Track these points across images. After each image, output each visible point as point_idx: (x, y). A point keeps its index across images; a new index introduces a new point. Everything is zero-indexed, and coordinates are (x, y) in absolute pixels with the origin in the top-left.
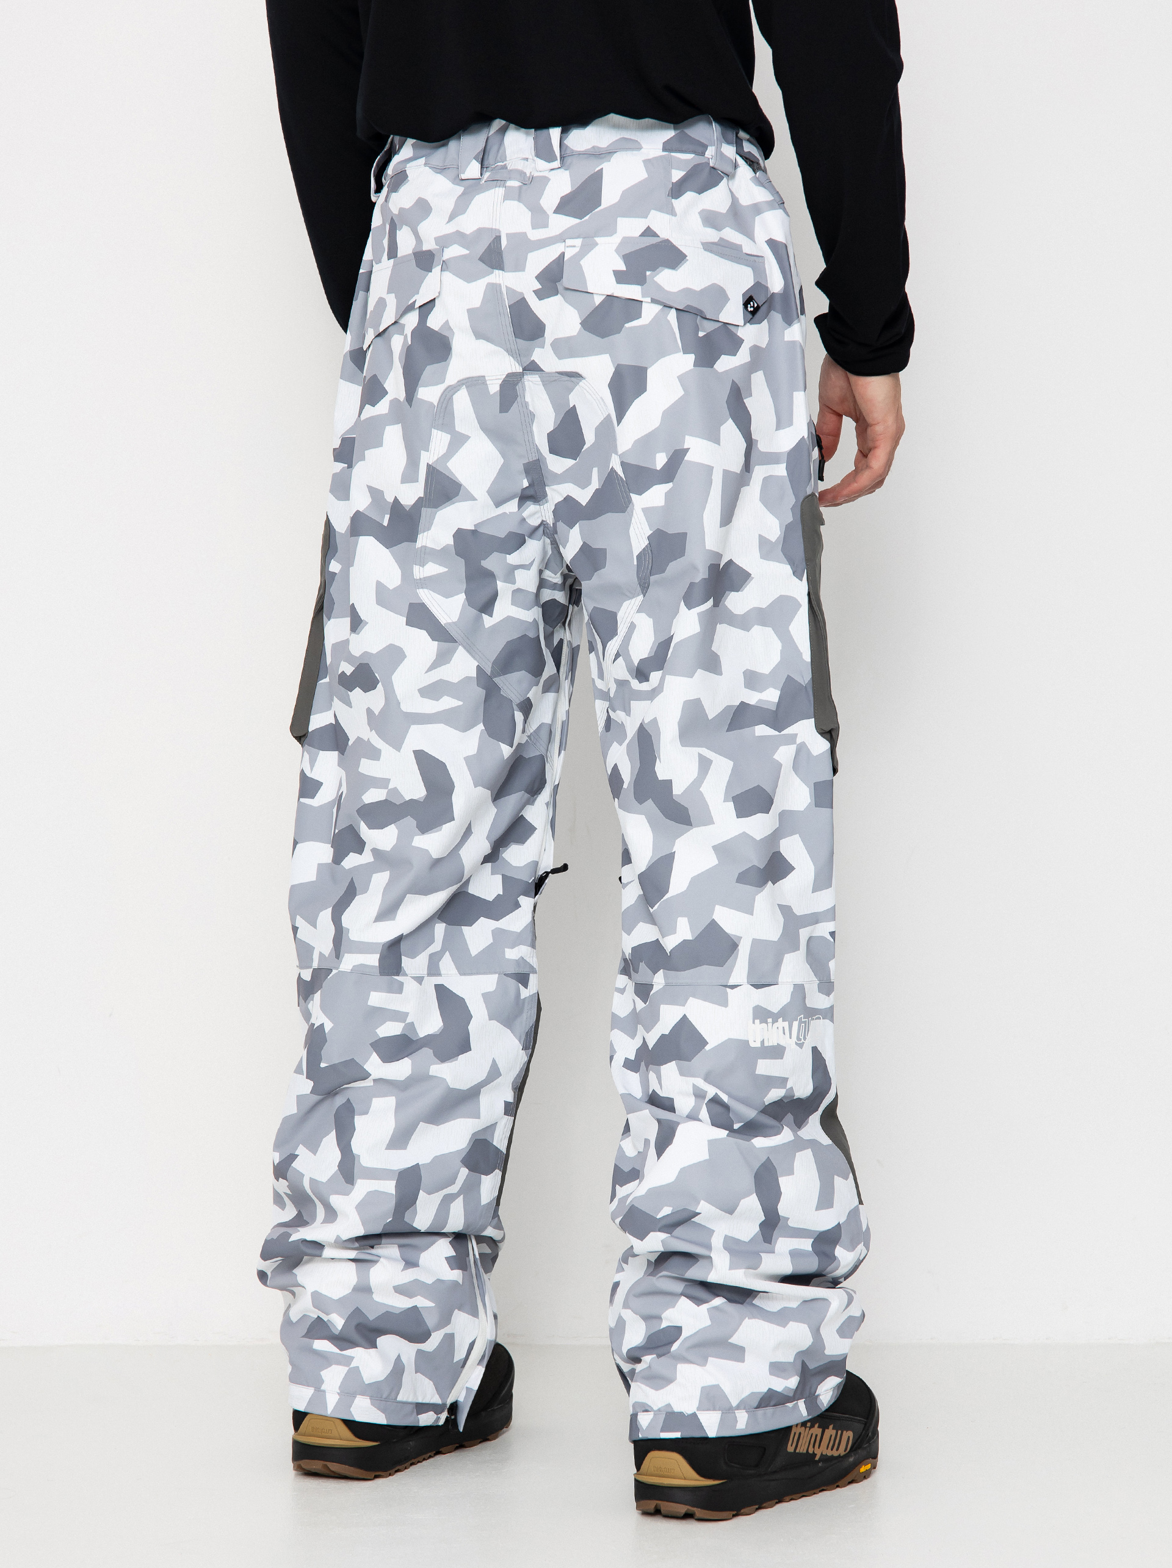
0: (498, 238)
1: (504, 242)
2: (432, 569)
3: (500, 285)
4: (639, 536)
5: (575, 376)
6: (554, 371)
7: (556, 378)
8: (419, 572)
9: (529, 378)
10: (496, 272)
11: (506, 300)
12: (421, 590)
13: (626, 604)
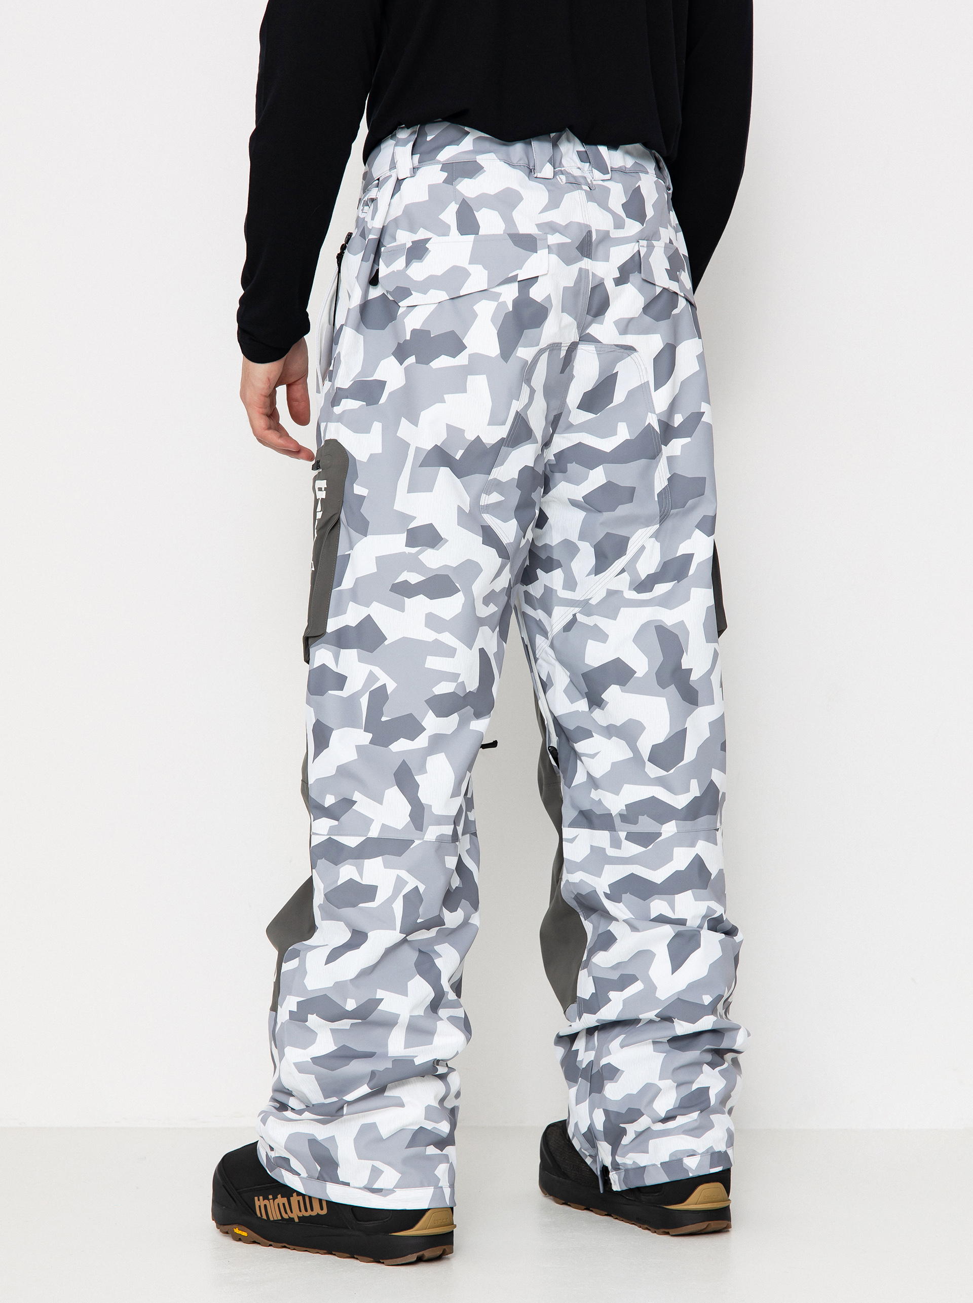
0: (590, 233)
1: (594, 237)
2: (495, 498)
3: (588, 270)
4: (660, 479)
5: (631, 349)
6: (613, 344)
7: (613, 350)
8: (486, 500)
9: (582, 348)
10: (586, 259)
11: (590, 283)
12: (485, 515)
13: (640, 531)
